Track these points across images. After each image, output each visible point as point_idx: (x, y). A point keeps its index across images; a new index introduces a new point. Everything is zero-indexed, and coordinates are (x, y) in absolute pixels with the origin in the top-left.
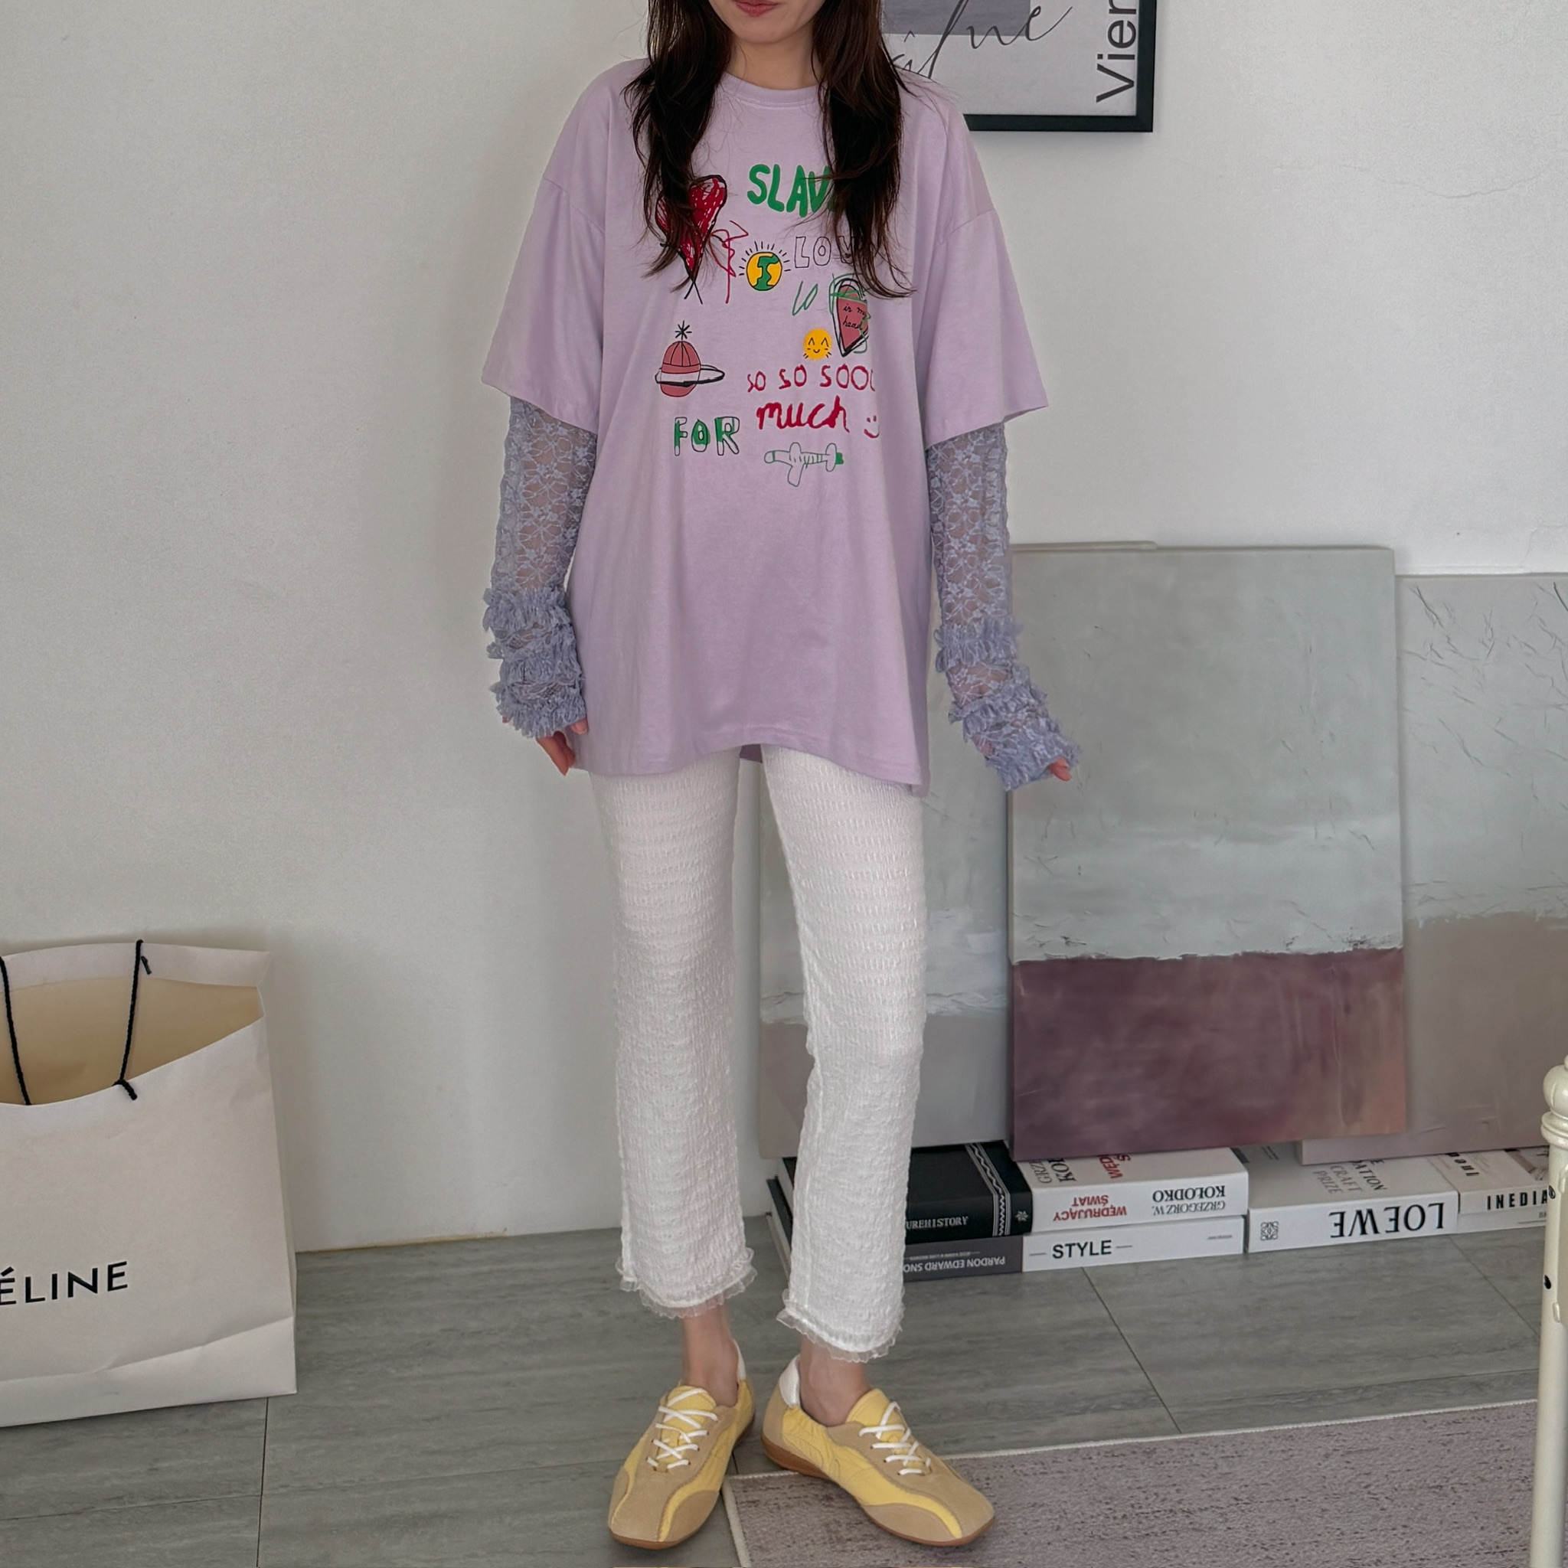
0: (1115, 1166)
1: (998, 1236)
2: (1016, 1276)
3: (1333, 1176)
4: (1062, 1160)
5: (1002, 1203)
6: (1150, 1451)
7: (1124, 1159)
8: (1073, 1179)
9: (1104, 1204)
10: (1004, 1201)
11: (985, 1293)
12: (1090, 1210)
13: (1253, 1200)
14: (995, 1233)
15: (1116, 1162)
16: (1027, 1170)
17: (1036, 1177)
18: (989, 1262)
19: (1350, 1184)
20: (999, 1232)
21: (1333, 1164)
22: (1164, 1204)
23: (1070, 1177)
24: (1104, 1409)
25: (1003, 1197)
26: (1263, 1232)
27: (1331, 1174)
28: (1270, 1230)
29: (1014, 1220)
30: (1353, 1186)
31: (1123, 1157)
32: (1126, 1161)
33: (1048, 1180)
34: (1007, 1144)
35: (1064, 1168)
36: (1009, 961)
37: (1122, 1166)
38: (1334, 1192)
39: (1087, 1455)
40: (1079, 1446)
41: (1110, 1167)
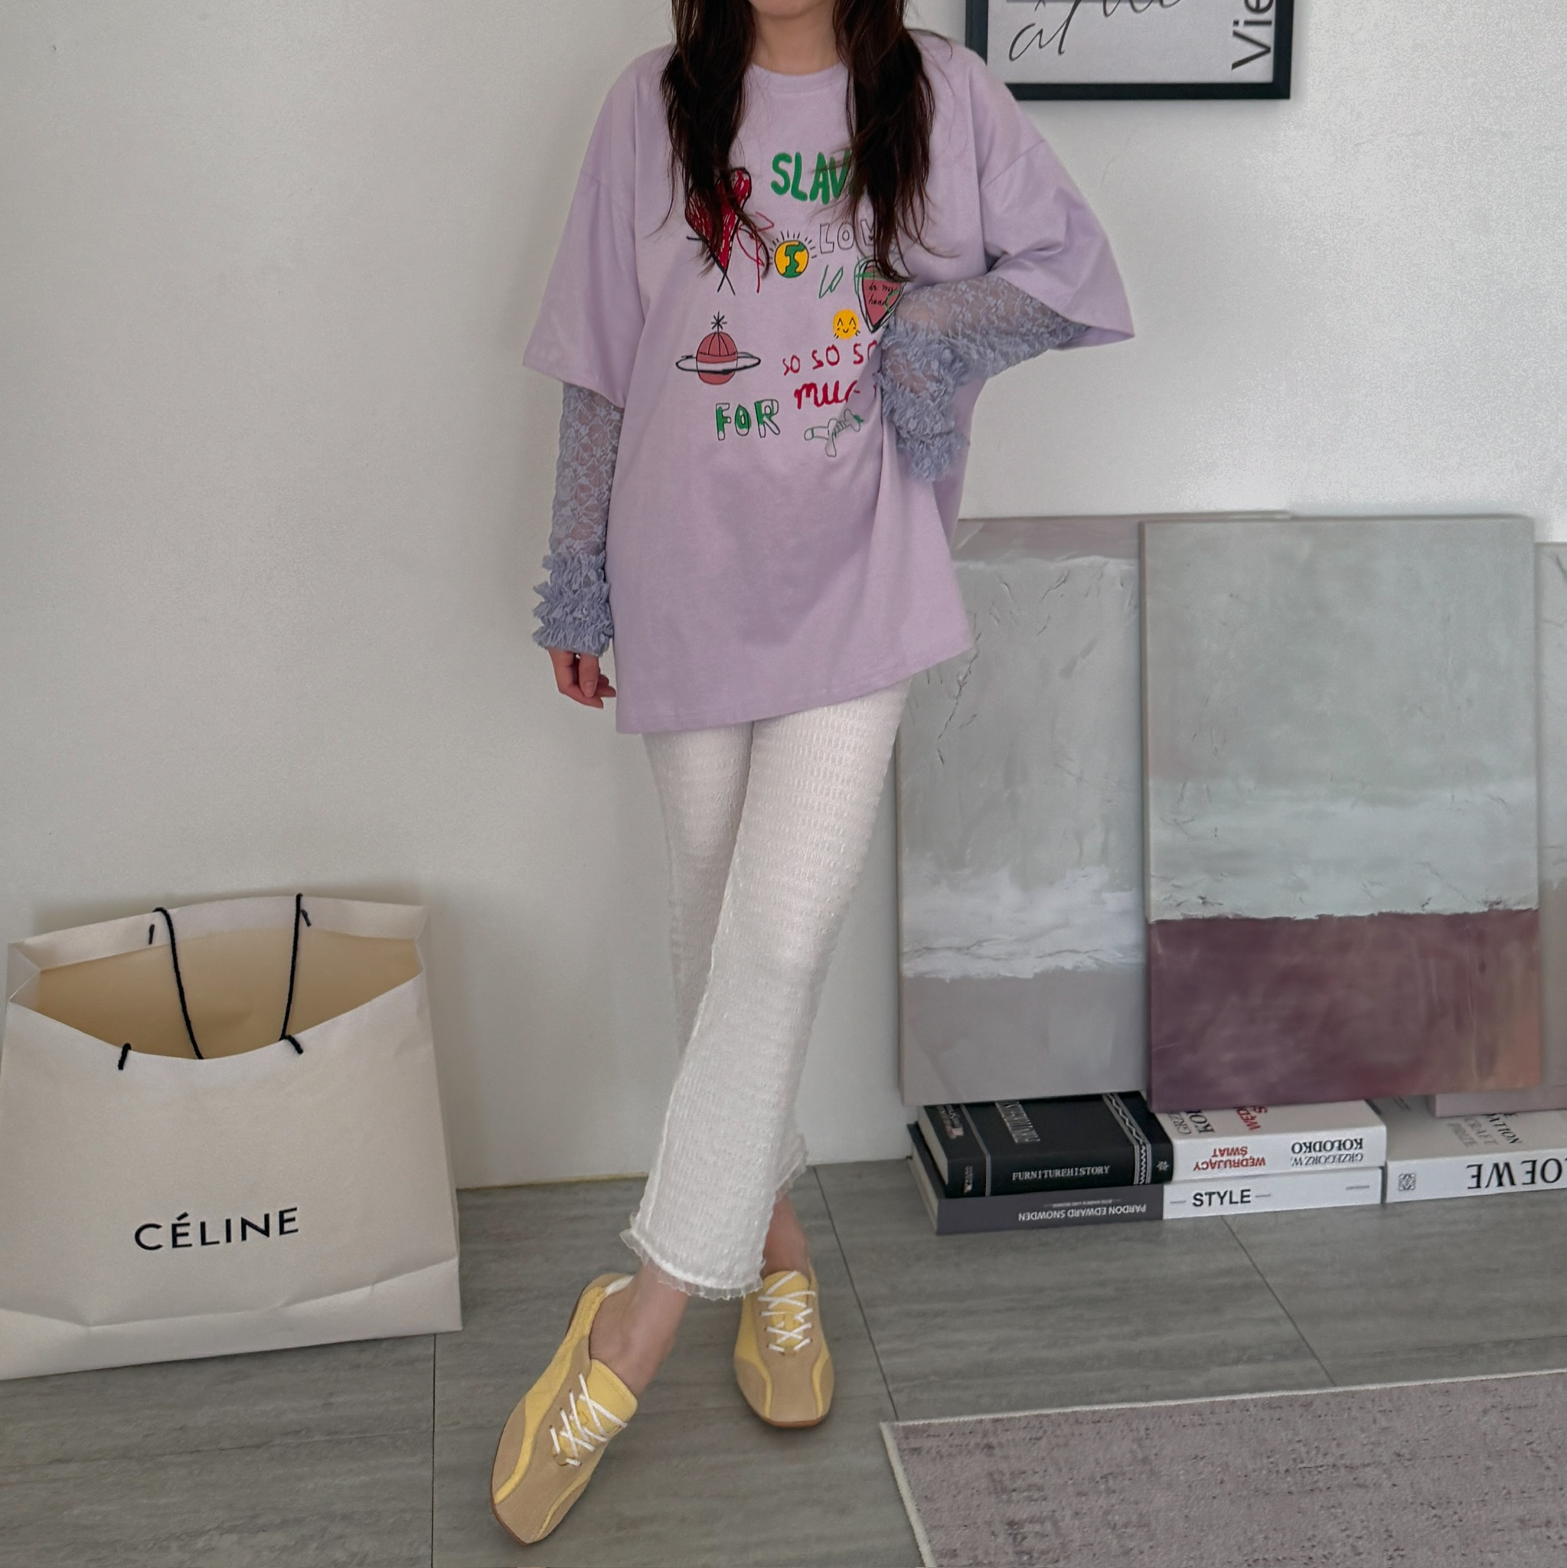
0: (1253, 1118)
1: (1139, 1185)
2: (1157, 1223)
3: (1468, 1129)
4: (1199, 1112)
5: (1143, 1155)
6: (1307, 1404)
7: (1260, 1111)
8: (1212, 1130)
9: (1244, 1155)
10: (1146, 1151)
11: (1127, 1239)
12: (1230, 1161)
13: (1392, 1152)
14: (1136, 1181)
15: (1253, 1113)
16: (1165, 1120)
17: (1175, 1128)
18: (1131, 1209)
19: (1486, 1136)
20: (1140, 1181)
21: (1466, 1117)
22: (1303, 1156)
23: (1209, 1128)
24: (1257, 1359)
25: (1144, 1148)
26: (1400, 1183)
27: (1464, 1125)
28: (1408, 1182)
29: (1155, 1170)
30: (1488, 1139)
31: (1261, 1108)
32: (1263, 1114)
33: (1187, 1131)
34: (1144, 1095)
35: (1203, 1120)
36: (1146, 920)
37: (1260, 1118)
38: (1470, 1146)
39: (1244, 1406)
40: (1236, 1398)
41: (1247, 1119)
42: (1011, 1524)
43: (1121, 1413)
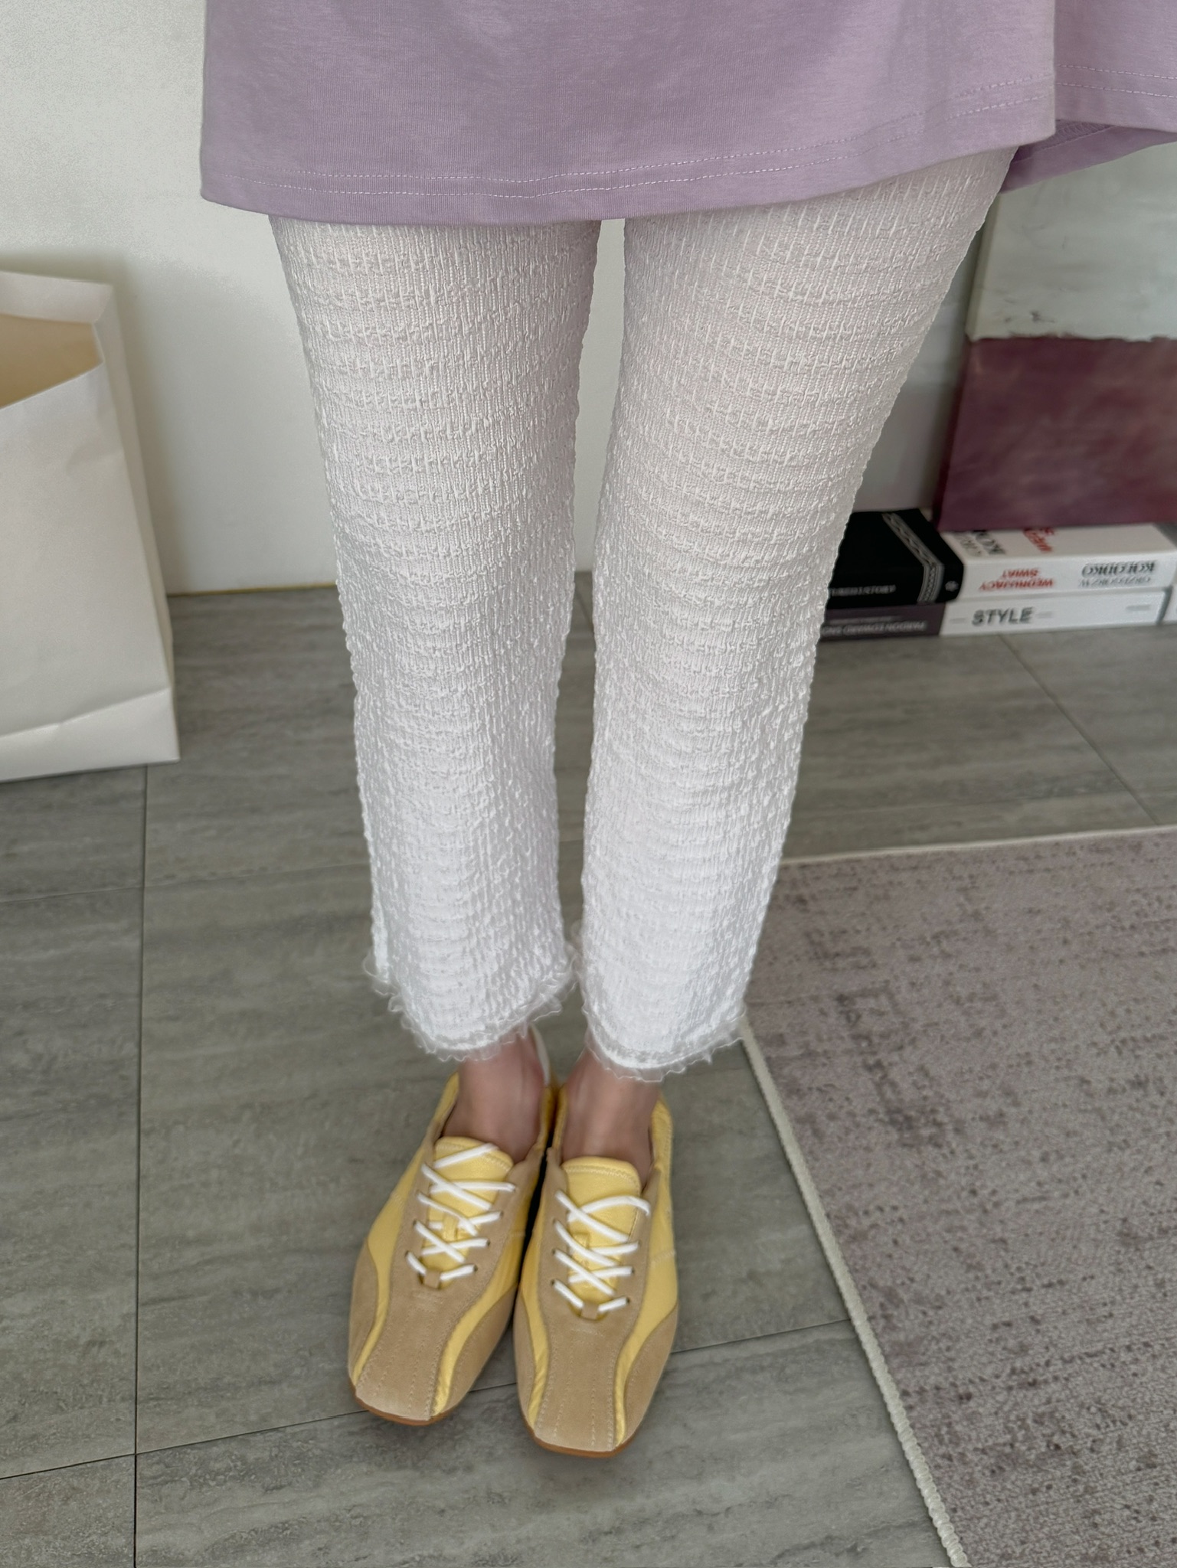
0: (1041, 539)
1: (921, 603)
2: (932, 638)
4: (985, 531)
6: (1137, 846)
7: (1046, 533)
8: (1000, 551)
9: (1032, 576)
10: (934, 572)
11: (906, 657)
12: (1019, 582)
14: (919, 601)
15: (1040, 535)
16: (952, 540)
17: (963, 549)
18: (908, 626)
20: (927, 601)
22: (1091, 577)
23: (997, 549)
24: (1068, 793)
25: (934, 569)
29: (940, 589)
31: (1047, 529)
33: (976, 551)
34: (926, 513)
35: (990, 540)
37: (1050, 539)
39: (1070, 850)
40: (1058, 838)
41: (1035, 540)
42: (841, 999)
43: (938, 858)
